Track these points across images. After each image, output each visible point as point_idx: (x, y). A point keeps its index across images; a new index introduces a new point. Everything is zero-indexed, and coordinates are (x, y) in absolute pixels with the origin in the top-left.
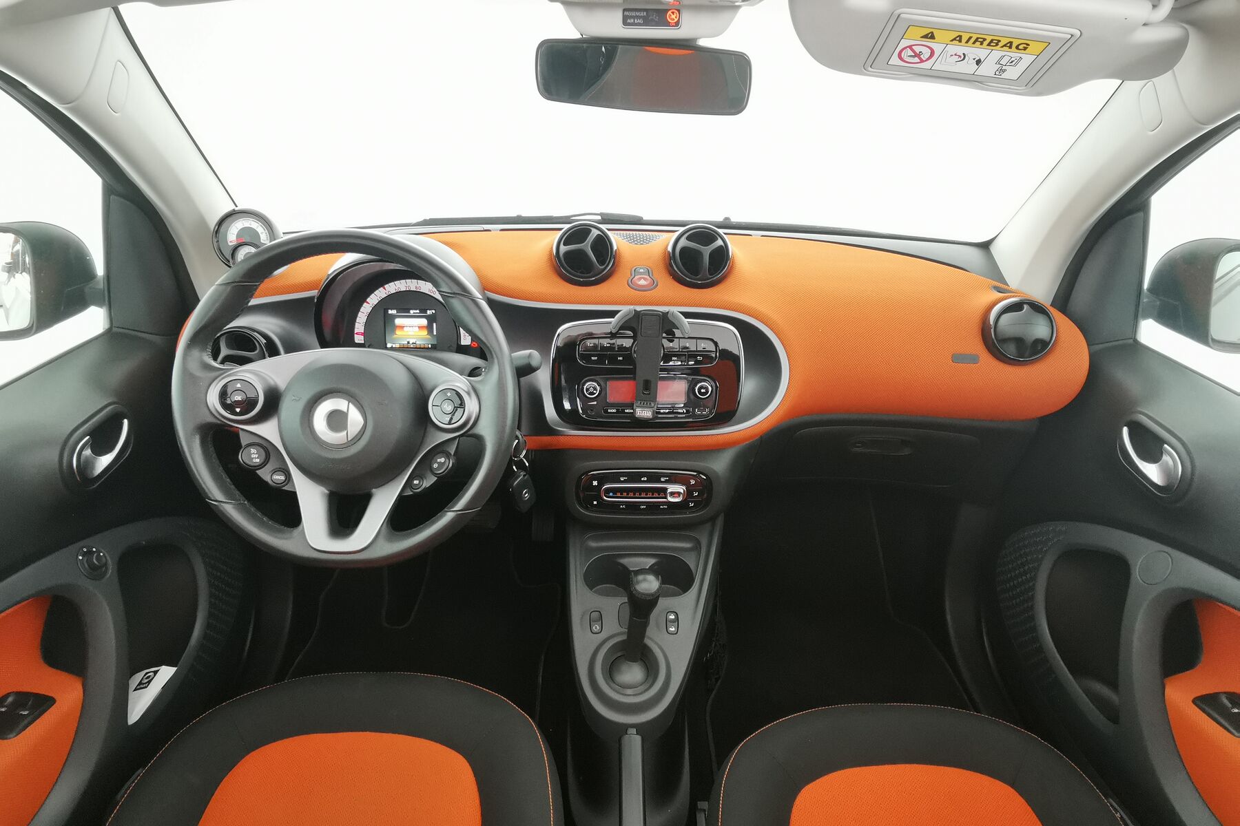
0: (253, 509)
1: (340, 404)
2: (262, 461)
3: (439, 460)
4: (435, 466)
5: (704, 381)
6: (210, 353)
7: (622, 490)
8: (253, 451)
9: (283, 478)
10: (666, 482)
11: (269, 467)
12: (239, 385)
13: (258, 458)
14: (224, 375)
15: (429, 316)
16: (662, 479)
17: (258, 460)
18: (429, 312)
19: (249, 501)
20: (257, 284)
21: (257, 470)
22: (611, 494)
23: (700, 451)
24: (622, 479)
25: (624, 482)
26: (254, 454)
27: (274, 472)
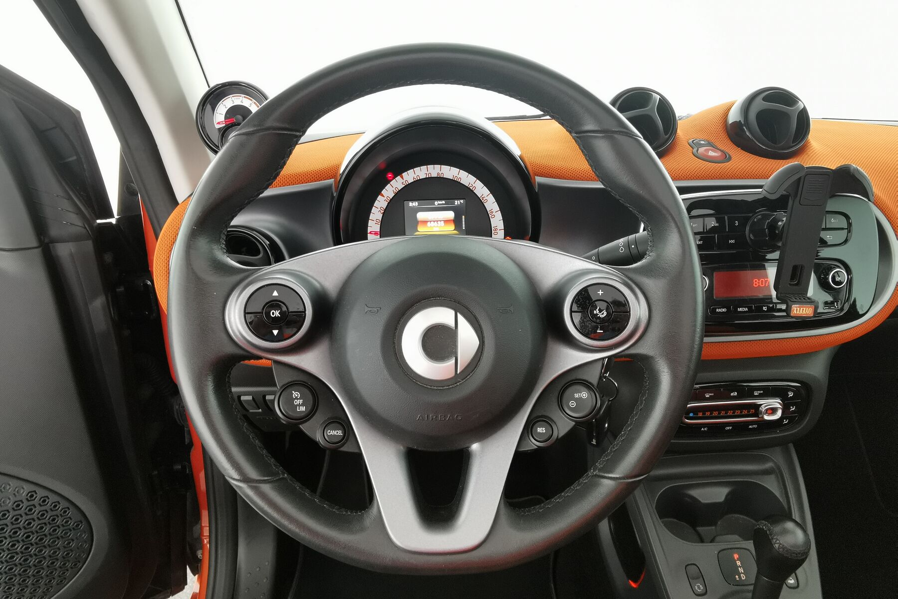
0: (297, 486)
1: (443, 315)
2: (310, 408)
3: (576, 396)
4: (572, 404)
5: (839, 267)
6: (224, 246)
7: (704, 409)
8: (296, 394)
9: (339, 433)
10: (761, 396)
11: (319, 418)
12: (275, 294)
13: (303, 405)
14: (250, 279)
15: (458, 206)
16: (756, 393)
17: (303, 409)
18: (457, 202)
19: (289, 473)
20: (298, 134)
21: (302, 423)
22: (691, 415)
23: (797, 356)
24: (707, 396)
25: (710, 399)
26: (296, 398)
27: (328, 424)
